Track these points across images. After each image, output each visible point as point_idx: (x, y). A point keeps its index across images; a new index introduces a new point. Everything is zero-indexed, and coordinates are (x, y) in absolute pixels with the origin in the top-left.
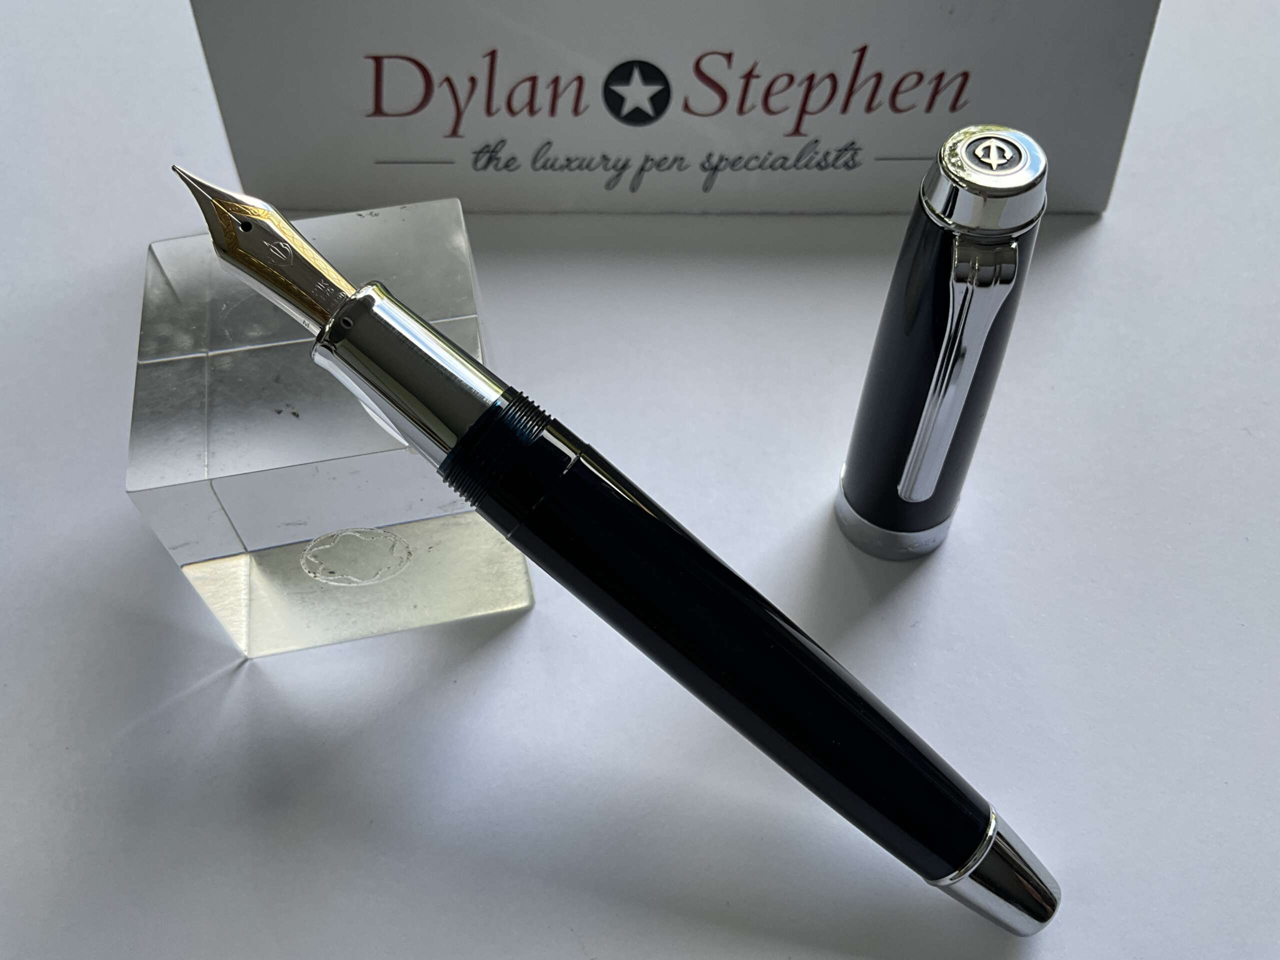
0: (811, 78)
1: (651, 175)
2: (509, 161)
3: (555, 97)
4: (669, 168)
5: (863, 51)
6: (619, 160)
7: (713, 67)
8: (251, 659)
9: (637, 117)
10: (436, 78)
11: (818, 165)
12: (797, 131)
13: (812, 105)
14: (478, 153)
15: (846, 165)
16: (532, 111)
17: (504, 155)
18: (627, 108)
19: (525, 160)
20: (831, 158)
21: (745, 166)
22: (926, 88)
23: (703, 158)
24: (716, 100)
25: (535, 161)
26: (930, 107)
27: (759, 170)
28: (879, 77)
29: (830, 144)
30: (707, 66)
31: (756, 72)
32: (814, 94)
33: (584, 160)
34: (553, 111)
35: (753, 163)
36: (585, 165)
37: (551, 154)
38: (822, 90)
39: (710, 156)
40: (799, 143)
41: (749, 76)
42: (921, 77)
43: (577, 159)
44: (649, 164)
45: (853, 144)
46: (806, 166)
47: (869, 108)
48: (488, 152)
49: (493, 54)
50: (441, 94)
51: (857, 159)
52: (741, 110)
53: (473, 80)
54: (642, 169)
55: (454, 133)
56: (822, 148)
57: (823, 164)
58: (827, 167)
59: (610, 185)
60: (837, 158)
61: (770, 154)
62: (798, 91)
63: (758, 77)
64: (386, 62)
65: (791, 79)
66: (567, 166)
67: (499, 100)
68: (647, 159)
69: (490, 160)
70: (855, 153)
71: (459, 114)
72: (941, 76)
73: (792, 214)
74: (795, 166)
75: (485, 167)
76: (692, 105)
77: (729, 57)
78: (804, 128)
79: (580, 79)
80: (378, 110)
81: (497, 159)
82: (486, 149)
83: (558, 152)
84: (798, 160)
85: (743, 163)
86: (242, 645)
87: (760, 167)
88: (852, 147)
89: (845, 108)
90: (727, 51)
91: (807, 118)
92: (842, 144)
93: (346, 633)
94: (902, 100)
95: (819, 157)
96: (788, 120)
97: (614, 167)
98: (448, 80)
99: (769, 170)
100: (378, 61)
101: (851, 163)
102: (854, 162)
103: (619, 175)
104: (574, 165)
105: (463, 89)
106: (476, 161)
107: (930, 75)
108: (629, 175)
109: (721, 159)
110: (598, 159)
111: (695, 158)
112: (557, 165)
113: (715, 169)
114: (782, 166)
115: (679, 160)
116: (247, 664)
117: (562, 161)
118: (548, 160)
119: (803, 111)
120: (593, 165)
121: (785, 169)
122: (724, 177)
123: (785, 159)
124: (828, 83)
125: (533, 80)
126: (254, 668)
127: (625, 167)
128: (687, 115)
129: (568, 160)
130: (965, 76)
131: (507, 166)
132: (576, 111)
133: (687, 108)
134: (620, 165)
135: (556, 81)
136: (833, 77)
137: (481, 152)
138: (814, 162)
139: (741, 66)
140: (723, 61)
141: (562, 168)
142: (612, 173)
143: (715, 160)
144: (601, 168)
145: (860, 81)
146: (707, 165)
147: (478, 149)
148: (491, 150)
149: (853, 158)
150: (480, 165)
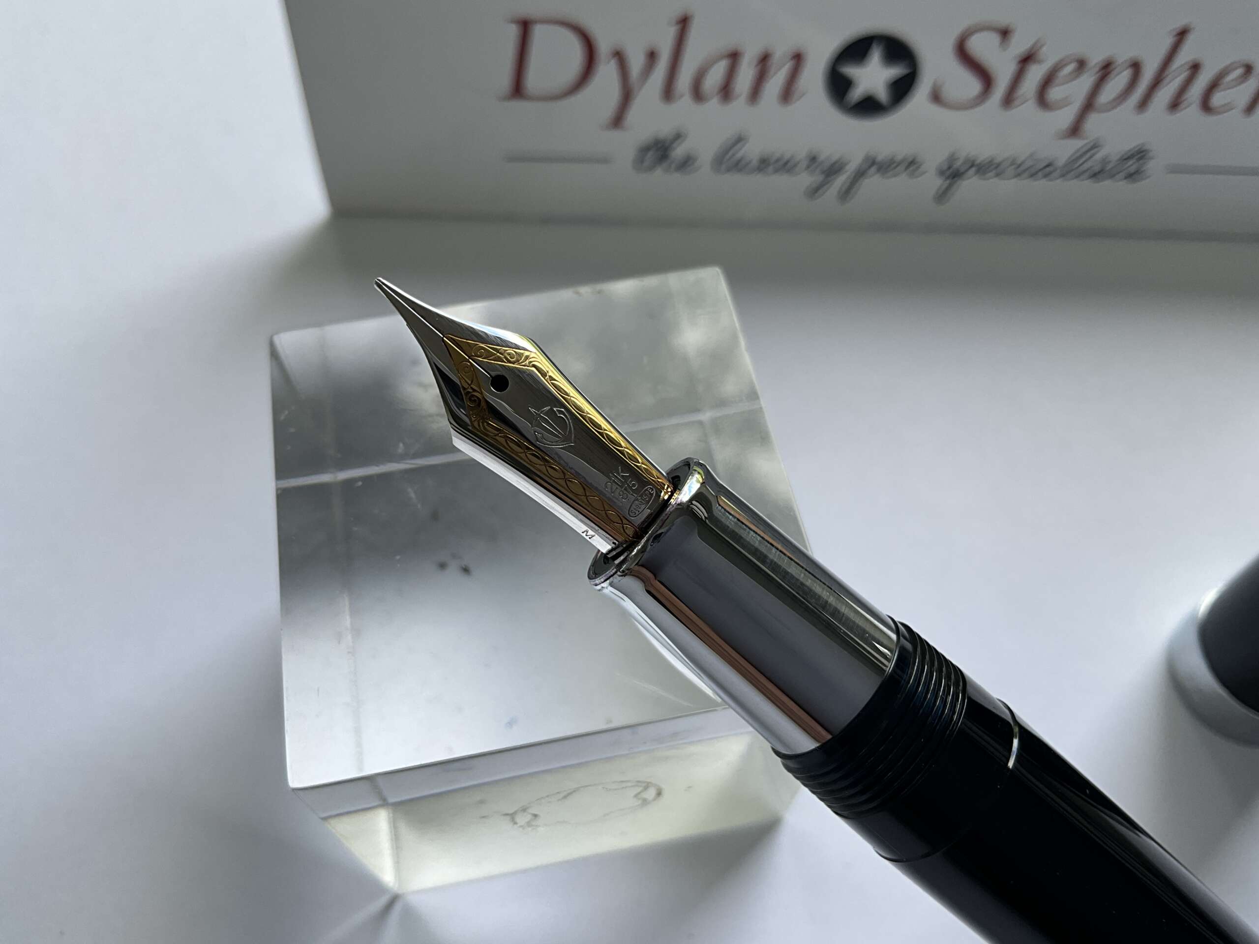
0: (1108, 66)
1: (872, 183)
2: (684, 162)
3: (760, 80)
4: (898, 174)
5: (1183, 33)
6: (832, 162)
7: (983, 45)
9: (867, 107)
10: (603, 50)
11: (1094, 176)
12: (1074, 131)
14: (646, 148)
15: (1129, 177)
16: (727, 98)
17: (679, 152)
18: (855, 96)
19: (706, 158)
21: (1000, 174)
22: (1251, 86)
23: (943, 161)
24: (977, 87)
25: (721, 161)
26: (1250, 109)
27: (1017, 180)
28: (1195, 68)
29: (1114, 147)
30: (975, 45)
31: (1036, 55)
32: (1106, 87)
33: (788, 161)
34: (755, 97)
35: (1009, 171)
36: (785, 166)
37: (744, 152)
38: (1117, 83)
39: (953, 158)
40: (1073, 146)
41: (1027, 60)
42: (1249, 71)
43: (777, 160)
44: (873, 168)
45: (1142, 150)
46: (1078, 176)
47: (1174, 106)
48: (658, 148)
49: (684, 22)
50: (607, 72)
51: (1146, 168)
52: (1007, 101)
53: (652, 56)
54: (860, 173)
55: (616, 124)
56: (1101, 156)
58: (1104, 178)
59: (815, 191)
62: (1086, 81)
63: (1037, 61)
64: (536, 28)
65: (1082, 66)
66: (762, 169)
67: (683, 83)
68: (870, 161)
69: (660, 158)
70: (1143, 163)
71: (627, 98)
74: (1062, 176)
75: (653, 168)
76: (945, 93)
77: (1005, 33)
78: (1085, 127)
79: (798, 57)
80: (518, 90)
81: (670, 158)
82: (656, 145)
83: (752, 150)
84: (1068, 168)
85: (998, 170)
87: (1019, 175)
88: (1140, 154)
89: (1143, 105)
90: (1004, 26)
92: (1128, 148)
94: (1218, 99)
96: (1065, 117)
97: (824, 171)
98: (618, 54)
99: (1030, 180)
100: (525, 26)
101: (1136, 175)
102: (1139, 173)
103: (828, 181)
104: (772, 167)
105: (637, 66)
106: (640, 160)
108: (841, 181)
109: (968, 162)
110: (804, 162)
111: (933, 163)
112: (749, 167)
113: (958, 176)
114: (1047, 176)
115: (914, 164)
117: (755, 163)
118: (739, 160)
119: (1087, 107)
120: (797, 167)
121: (1050, 179)
122: (969, 185)
123: (1053, 166)
124: (1128, 72)
125: (734, 57)
127: (837, 171)
128: (934, 109)
129: (764, 160)
131: (682, 167)
132: (786, 97)
133: (936, 97)
134: (831, 168)
135: (765, 58)
136: (1136, 66)
137: (650, 149)
139: (1019, 45)
140: (995, 38)
141: (754, 170)
142: (820, 178)
143: (959, 164)
144: (806, 172)
145: (1170, 71)
146: (947, 171)
147: (646, 145)
148: (664, 146)
149: (1139, 169)
150: (646, 165)
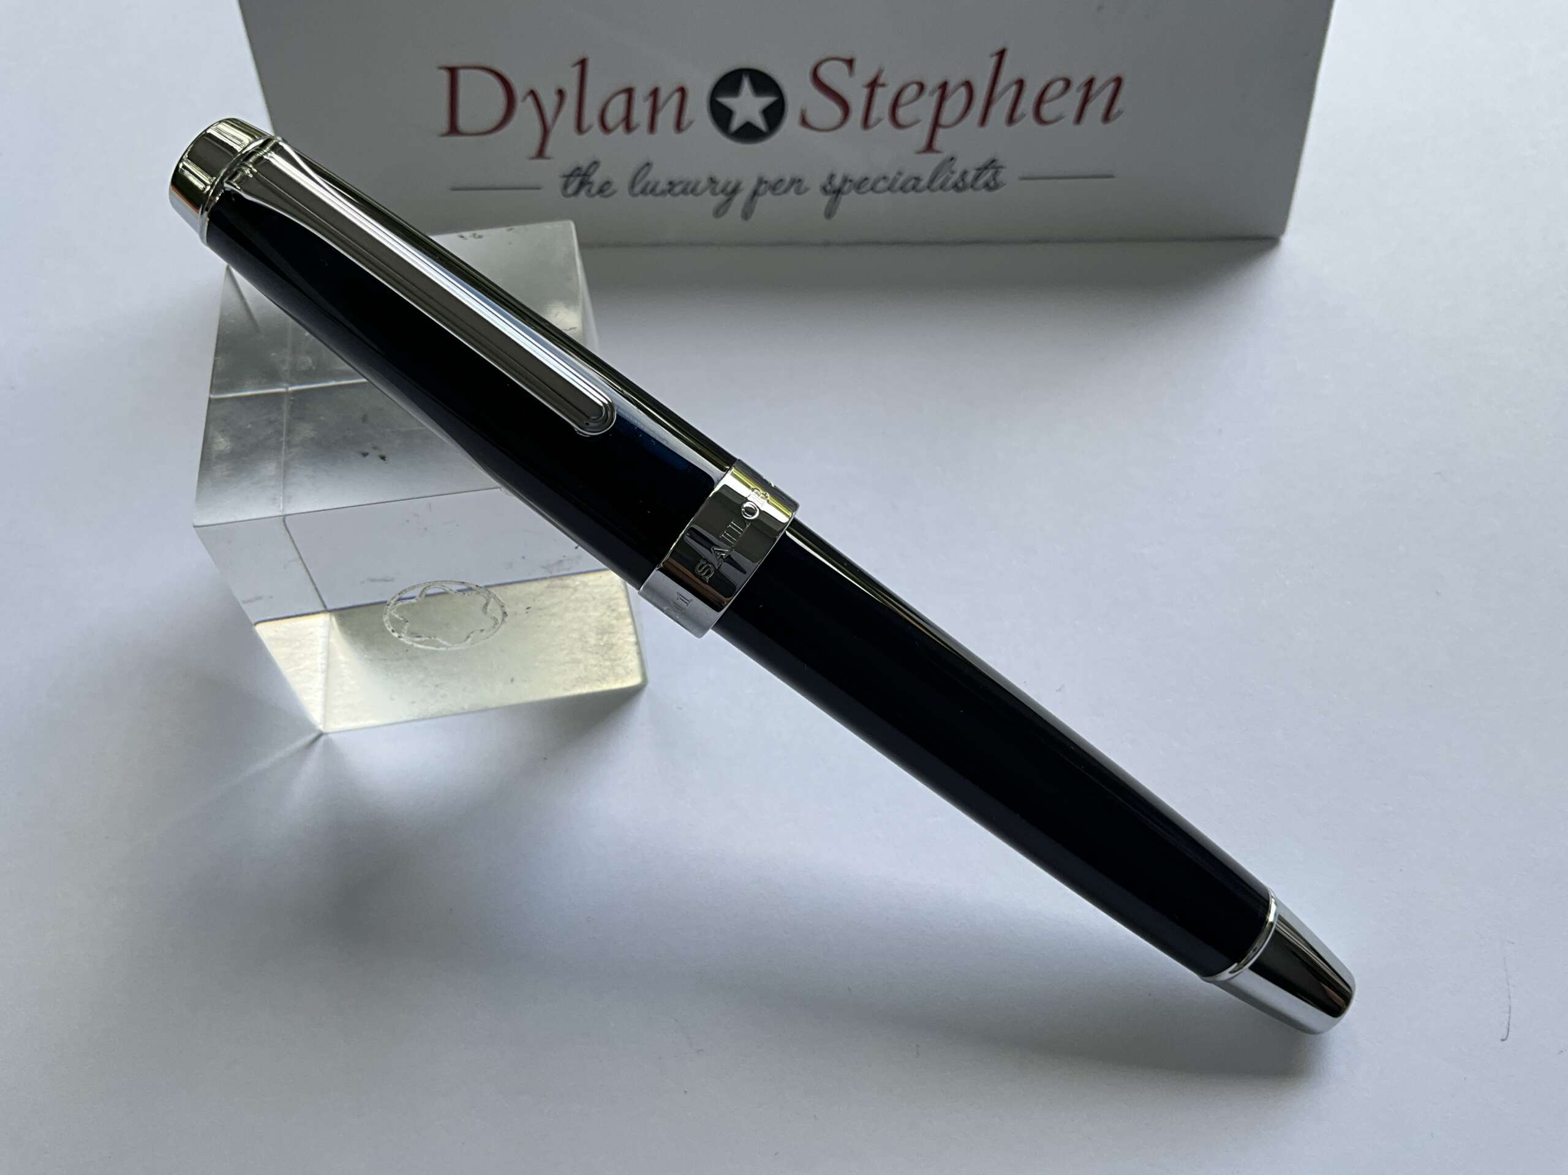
0: (944, 86)
1: (766, 201)
2: (602, 186)
3: (654, 111)
4: (786, 191)
5: (1001, 54)
6: (729, 183)
7: (833, 74)
8: (326, 734)
9: (749, 133)
10: (520, 91)
11: (955, 186)
12: (930, 147)
13: (947, 117)
14: (569, 176)
15: (987, 185)
16: (629, 128)
17: (597, 178)
18: (736, 124)
19: (621, 183)
20: (969, 178)
21: (873, 188)
22: (1075, 97)
23: (824, 179)
24: (837, 112)
25: (632, 185)
26: (1079, 118)
27: (888, 193)
28: (1021, 83)
29: (969, 161)
30: (827, 74)
31: (881, 80)
32: (948, 104)
33: (689, 183)
34: (652, 127)
35: (882, 185)
36: (690, 189)
37: (651, 176)
38: (956, 101)
39: (832, 177)
40: (932, 161)
41: (873, 85)
42: (1068, 83)
43: (681, 182)
44: (763, 187)
45: (993, 161)
46: (942, 187)
47: (1011, 120)
48: (579, 175)
49: (583, 63)
50: (525, 108)
51: (1001, 177)
52: (866, 123)
53: (561, 93)
54: (755, 193)
55: (541, 153)
56: (959, 167)
57: (961, 185)
58: (964, 188)
59: (719, 212)
60: (977, 178)
61: (900, 173)
62: (929, 101)
63: (883, 85)
64: (462, 74)
65: (922, 87)
66: (670, 191)
67: (591, 116)
68: (761, 181)
69: (582, 184)
70: (996, 172)
71: (546, 132)
72: (1090, 83)
73: (927, 243)
74: (928, 187)
75: (576, 192)
76: (811, 118)
77: (850, 63)
78: (938, 143)
79: (682, 91)
80: (454, 129)
81: (590, 183)
82: (577, 173)
83: (659, 175)
84: (932, 181)
85: (869, 186)
86: (316, 715)
87: (889, 189)
88: (992, 164)
89: (983, 121)
90: (848, 57)
91: (941, 133)
92: (982, 161)
93: (433, 708)
94: (1047, 111)
95: (956, 177)
96: (920, 134)
97: (723, 191)
98: (532, 93)
99: (900, 193)
100: (453, 72)
101: (992, 184)
102: (996, 182)
103: (729, 200)
104: (678, 189)
105: (549, 102)
106: (566, 187)
107: (1078, 81)
108: (740, 199)
109: (845, 180)
110: (704, 183)
111: (814, 181)
112: (659, 189)
113: (838, 192)
114: (914, 188)
115: (796, 182)
116: (323, 738)
117: (663, 185)
118: (648, 184)
119: (936, 124)
120: (699, 189)
121: (917, 191)
122: (849, 201)
123: (918, 179)
124: (963, 91)
125: (629, 92)
126: (329, 745)
127: (735, 191)
128: (805, 130)
129: (671, 183)
130: (1118, 81)
131: (601, 191)
132: (679, 126)
133: (804, 122)
134: (730, 189)
135: (655, 93)
136: (968, 85)
137: (571, 175)
138: (950, 183)
139: (864, 73)
140: (844, 67)
141: (663, 193)
142: (722, 198)
143: (837, 182)
144: (708, 192)
145: (999, 88)
146: (829, 188)
147: (568, 172)
148: (582, 173)
149: (994, 177)
150: (570, 190)
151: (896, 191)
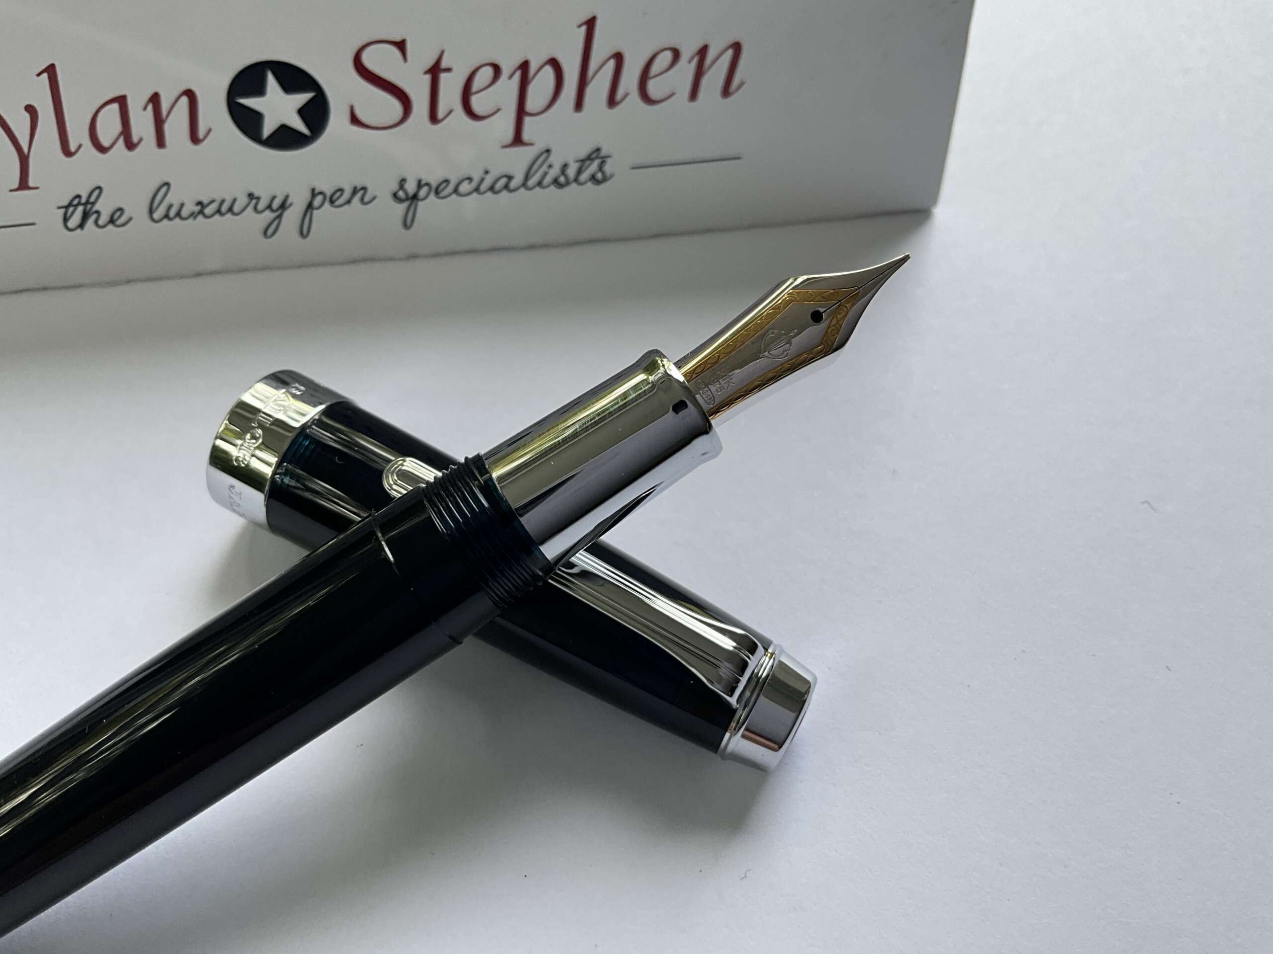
0: (524, 66)
1: (324, 214)
2: (112, 216)
3: (159, 122)
4: (349, 202)
5: (591, 23)
6: (274, 198)
7: (380, 61)
9: (286, 139)
11: (556, 181)
12: (518, 140)
13: (534, 101)
14: (67, 207)
15: (593, 178)
16: (130, 145)
17: (104, 207)
18: (267, 130)
19: (137, 208)
20: (571, 172)
21: (456, 191)
22: (686, 69)
23: (395, 186)
24: (396, 106)
25: (151, 211)
26: (694, 94)
27: (475, 195)
28: (619, 58)
29: (568, 152)
30: (372, 60)
31: (444, 64)
32: (531, 89)
33: (223, 201)
34: (161, 142)
35: (465, 187)
36: (226, 208)
37: (173, 198)
38: (543, 82)
39: (403, 181)
40: (524, 154)
41: (435, 71)
42: (676, 54)
43: (213, 201)
44: (318, 200)
45: (598, 150)
46: (540, 184)
47: (612, 101)
48: (79, 204)
49: (51, 70)
51: (607, 168)
52: (434, 117)
53: (30, 109)
54: (310, 206)
55: (23, 184)
56: (557, 160)
57: (562, 179)
58: (568, 183)
59: (269, 231)
60: (579, 172)
61: (487, 172)
62: (509, 87)
63: (448, 70)
65: (497, 69)
66: (201, 212)
67: (78, 134)
68: (314, 193)
69: (85, 216)
70: (603, 162)
71: (24, 160)
72: (703, 52)
73: (532, 247)
74: (524, 185)
75: (81, 226)
76: (362, 115)
77: (401, 46)
78: (526, 136)
79: (190, 94)
81: (97, 212)
82: (76, 202)
83: (182, 196)
84: (527, 177)
85: (450, 188)
87: (477, 190)
88: (596, 154)
89: (579, 105)
90: (398, 39)
91: (527, 120)
92: (583, 152)
94: (654, 88)
95: (554, 172)
96: (504, 125)
97: (269, 207)
99: (489, 194)
101: (599, 176)
102: (603, 173)
103: (280, 217)
104: (208, 211)
105: (20, 124)
106: (66, 219)
107: (688, 51)
108: (292, 217)
109: (420, 185)
110: (242, 200)
111: (381, 188)
112: (185, 213)
113: (415, 197)
114: (506, 187)
115: (359, 191)
117: (191, 207)
118: (170, 206)
119: (521, 112)
120: (236, 209)
121: (511, 191)
122: (428, 207)
123: (510, 178)
124: (549, 70)
125: (121, 101)
127: (283, 206)
128: (355, 129)
129: (200, 203)
130: (737, 48)
131: (112, 221)
132: (195, 139)
133: (355, 120)
134: (276, 205)
135: (155, 99)
136: (554, 63)
137: (70, 205)
138: (548, 179)
139: (421, 56)
140: (394, 51)
141: (193, 215)
142: (269, 215)
143: (411, 187)
144: (250, 209)
145: (593, 65)
146: (401, 194)
147: (65, 203)
148: (83, 200)
149: (601, 168)
150: (72, 223)
151: (485, 192)
